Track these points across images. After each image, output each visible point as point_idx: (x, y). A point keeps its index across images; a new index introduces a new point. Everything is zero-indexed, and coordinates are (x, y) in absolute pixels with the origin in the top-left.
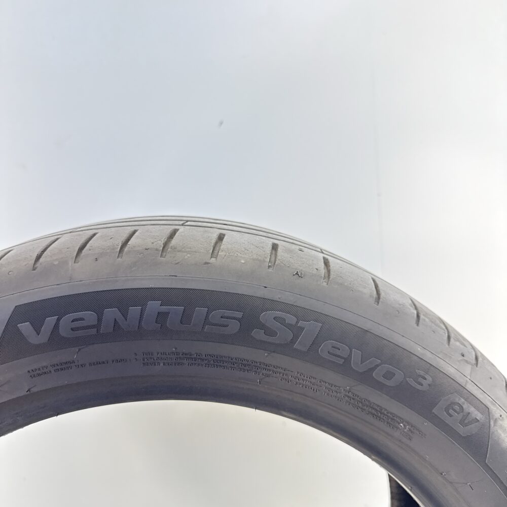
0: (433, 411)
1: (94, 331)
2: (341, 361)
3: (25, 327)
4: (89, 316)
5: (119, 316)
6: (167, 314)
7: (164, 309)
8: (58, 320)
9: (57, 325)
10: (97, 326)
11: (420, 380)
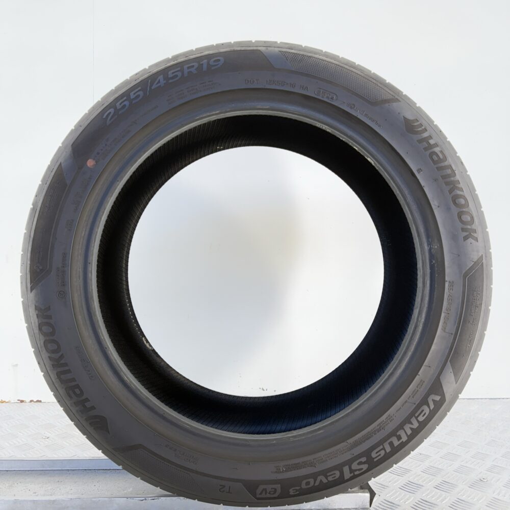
0: (279, 485)
1: (416, 415)
2: (328, 474)
3: (438, 398)
4: (421, 418)
5: (412, 426)
6: (399, 441)
7: (401, 441)
8: (430, 410)
9: (429, 407)
10: (416, 418)
11: (295, 491)
